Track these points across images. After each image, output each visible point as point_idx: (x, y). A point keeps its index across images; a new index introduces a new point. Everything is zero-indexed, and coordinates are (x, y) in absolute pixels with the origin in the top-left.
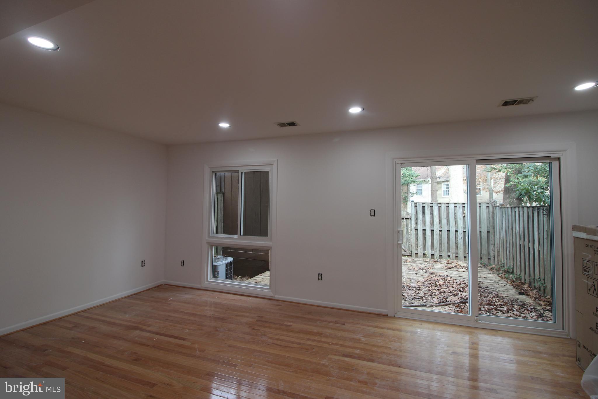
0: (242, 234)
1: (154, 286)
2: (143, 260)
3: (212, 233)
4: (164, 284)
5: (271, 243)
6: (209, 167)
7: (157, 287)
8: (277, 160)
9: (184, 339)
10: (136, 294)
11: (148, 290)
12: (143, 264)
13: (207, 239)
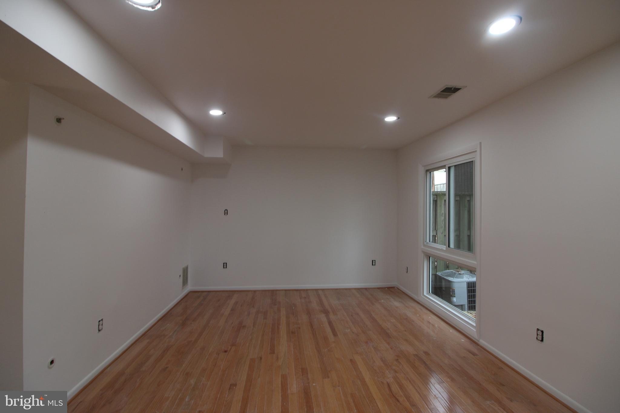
0: (452, 246)
1: (386, 286)
2: (374, 260)
3: (428, 240)
4: (397, 288)
5: (475, 263)
6: (423, 166)
7: (388, 288)
8: (481, 143)
9: (335, 334)
10: (366, 289)
11: (378, 288)
12: (373, 263)
13: (422, 247)
